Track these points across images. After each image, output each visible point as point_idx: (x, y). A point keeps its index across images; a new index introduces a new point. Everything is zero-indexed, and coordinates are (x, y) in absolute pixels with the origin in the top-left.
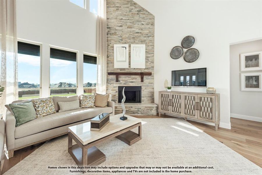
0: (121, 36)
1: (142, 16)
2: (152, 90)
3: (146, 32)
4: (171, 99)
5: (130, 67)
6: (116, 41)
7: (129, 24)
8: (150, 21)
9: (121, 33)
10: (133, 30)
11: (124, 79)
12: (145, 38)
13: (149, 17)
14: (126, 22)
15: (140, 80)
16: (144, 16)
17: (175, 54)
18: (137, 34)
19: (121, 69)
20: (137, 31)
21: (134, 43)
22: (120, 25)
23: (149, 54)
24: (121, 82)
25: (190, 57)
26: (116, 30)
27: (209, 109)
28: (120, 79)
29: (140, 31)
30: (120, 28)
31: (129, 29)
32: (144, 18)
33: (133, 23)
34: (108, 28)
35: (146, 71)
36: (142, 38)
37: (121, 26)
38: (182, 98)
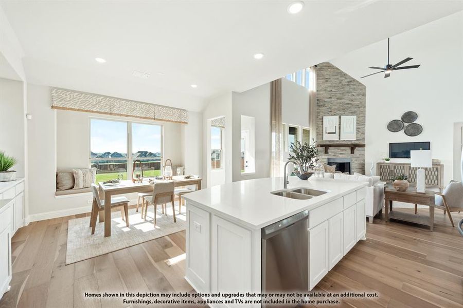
0: (330, 108)
1: (352, 87)
2: (362, 162)
3: (356, 103)
4: (393, 169)
5: (340, 139)
6: (324, 113)
7: (338, 95)
8: (360, 92)
9: (330, 104)
10: (343, 101)
11: (333, 151)
12: (356, 109)
13: (360, 88)
14: (336, 93)
15: (350, 152)
16: (355, 87)
17: (394, 126)
18: (347, 105)
19: (330, 141)
20: (348, 102)
21: (344, 114)
22: (329, 96)
23: (361, 126)
24: (330, 153)
25: (412, 131)
26: (325, 102)
27: (435, 177)
28: (329, 151)
29: (350, 102)
30: (329, 100)
31: (339, 101)
32: (354, 88)
33: (343, 94)
34: (318, 100)
35: (357, 142)
36: (353, 110)
37: (330, 98)
38: (406, 169)
